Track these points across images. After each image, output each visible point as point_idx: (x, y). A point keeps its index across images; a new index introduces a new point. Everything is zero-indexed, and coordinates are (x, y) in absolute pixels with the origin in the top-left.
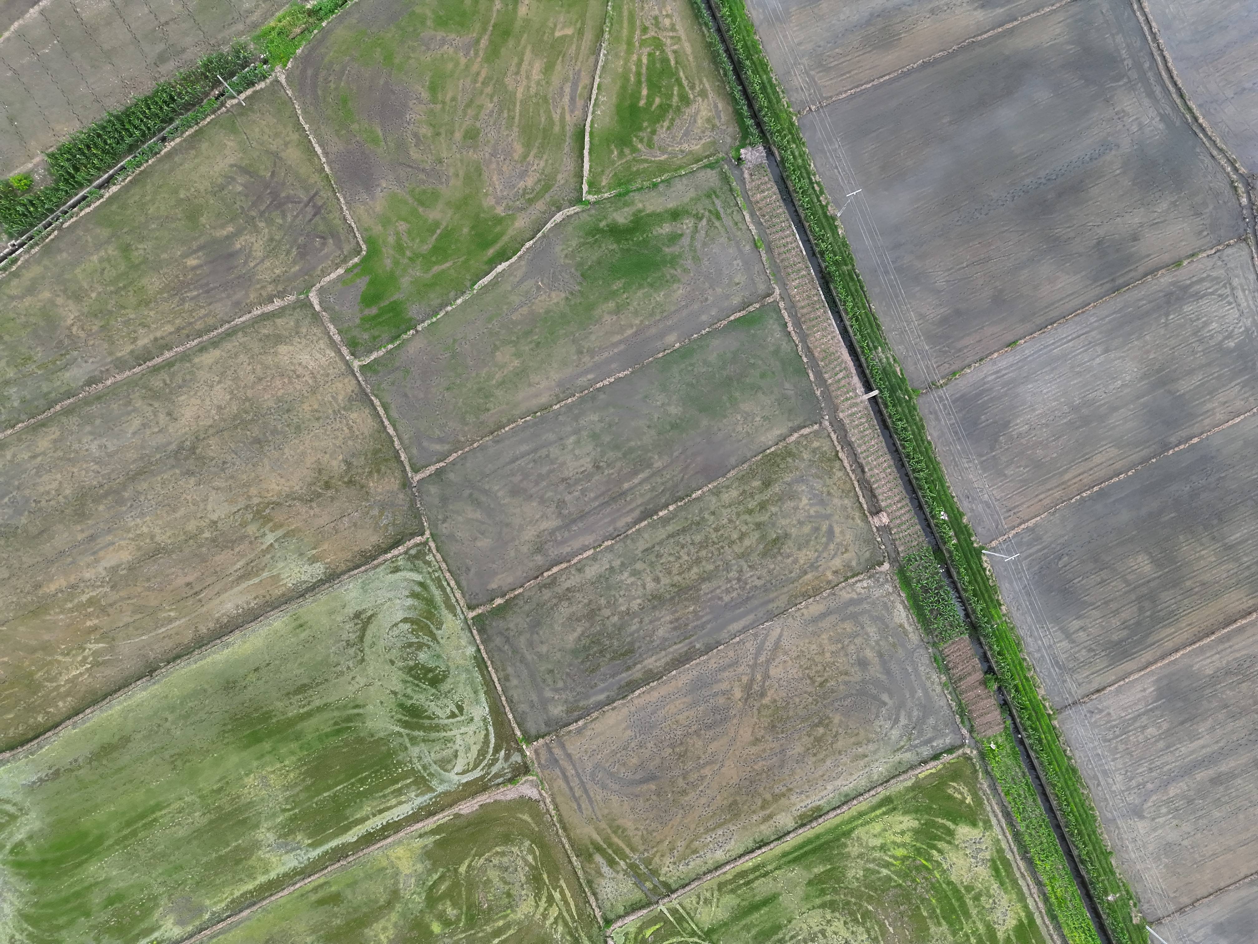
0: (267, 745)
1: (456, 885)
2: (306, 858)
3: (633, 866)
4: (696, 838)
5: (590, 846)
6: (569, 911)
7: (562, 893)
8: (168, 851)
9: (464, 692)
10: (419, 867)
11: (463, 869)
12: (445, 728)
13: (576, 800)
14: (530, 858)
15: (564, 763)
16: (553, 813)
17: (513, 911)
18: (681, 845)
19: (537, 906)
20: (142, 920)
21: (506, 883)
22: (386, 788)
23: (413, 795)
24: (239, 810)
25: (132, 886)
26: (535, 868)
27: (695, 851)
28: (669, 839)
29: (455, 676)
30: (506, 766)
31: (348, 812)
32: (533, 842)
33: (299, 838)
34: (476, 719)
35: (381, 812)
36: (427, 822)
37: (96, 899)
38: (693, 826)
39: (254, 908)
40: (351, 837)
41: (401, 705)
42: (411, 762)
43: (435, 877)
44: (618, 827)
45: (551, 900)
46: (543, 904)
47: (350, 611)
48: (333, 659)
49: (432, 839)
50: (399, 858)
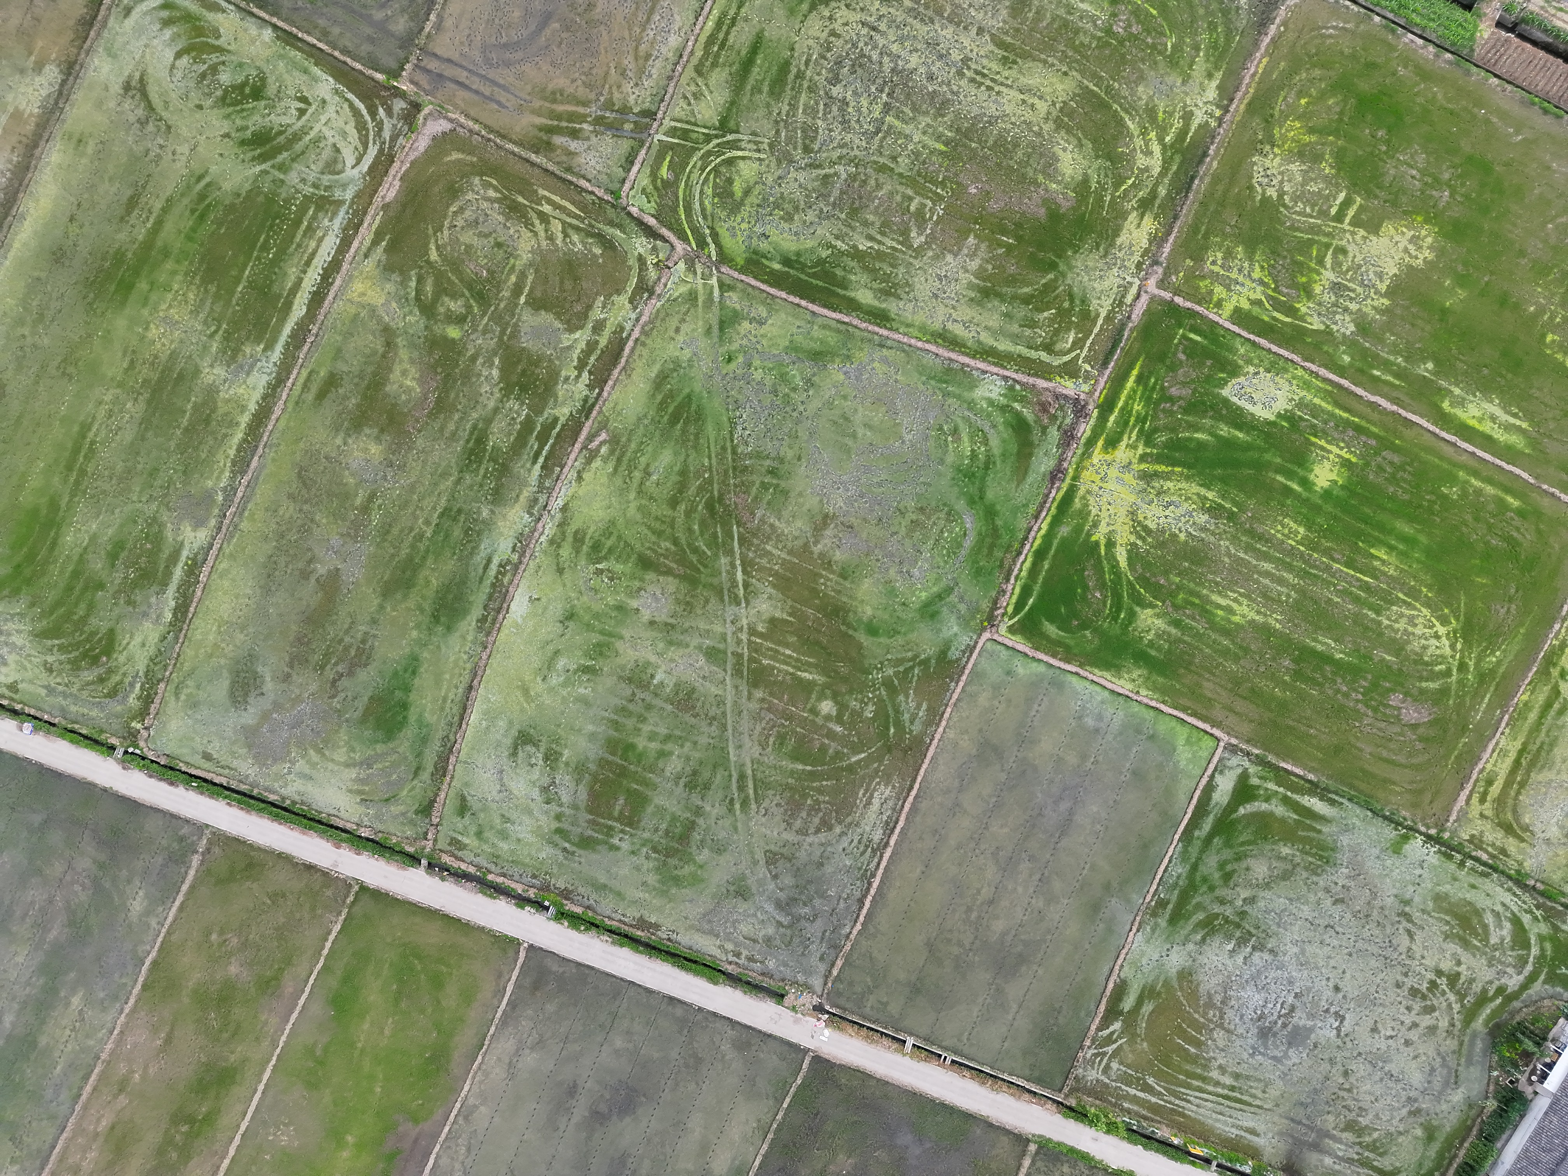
0: (143, 285)
1: (439, 277)
2: (271, 365)
3: (599, 121)
4: (638, 42)
5: (542, 134)
6: (570, 214)
7: (549, 202)
8: (129, 464)
9: (294, 81)
10: (389, 287)
11: (434, 256)
12: (304, 131)
13: (491, 99)
14: (491, 193)
15: (449, 71)
16: (477, 127)
17: (516, 258)
18: (628, 61)
19: (536, 234)
20: (160, 550)
21: (487, 236)
22: (294, 236)
23: (326, 222)
24: (167, 369)
25: (122, 526)
26: (505, 198)
27: (648, 56)
28: (612, 65)
29: (272, 72)
30: (395, 121)
31: (275, 289)
32: (481, 174)
33: (248, 350)
34: (327, 98)
35: (308, 263)
36: (360, 235)
37: (97, 565)
38: (626, 34)
39: (260, 451)
40: (299, 310)
41: (243, 143)
42: (298, 191)
43: (413, 284)
44: (554, 93)
45: (544, 218)
46: (539, 228)
47: (116, 88)
48: (138, 149)
49: (380, 250)
50: (363, 294)
